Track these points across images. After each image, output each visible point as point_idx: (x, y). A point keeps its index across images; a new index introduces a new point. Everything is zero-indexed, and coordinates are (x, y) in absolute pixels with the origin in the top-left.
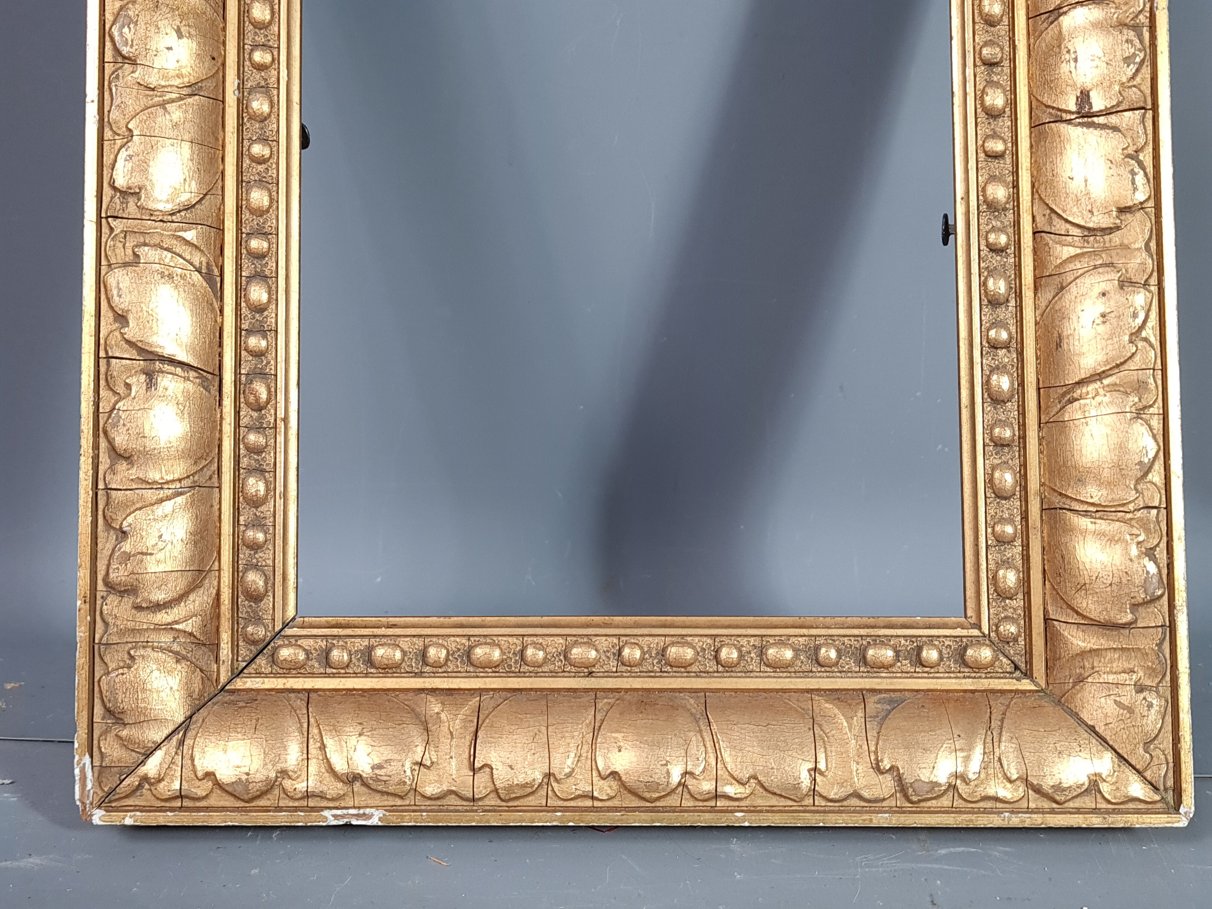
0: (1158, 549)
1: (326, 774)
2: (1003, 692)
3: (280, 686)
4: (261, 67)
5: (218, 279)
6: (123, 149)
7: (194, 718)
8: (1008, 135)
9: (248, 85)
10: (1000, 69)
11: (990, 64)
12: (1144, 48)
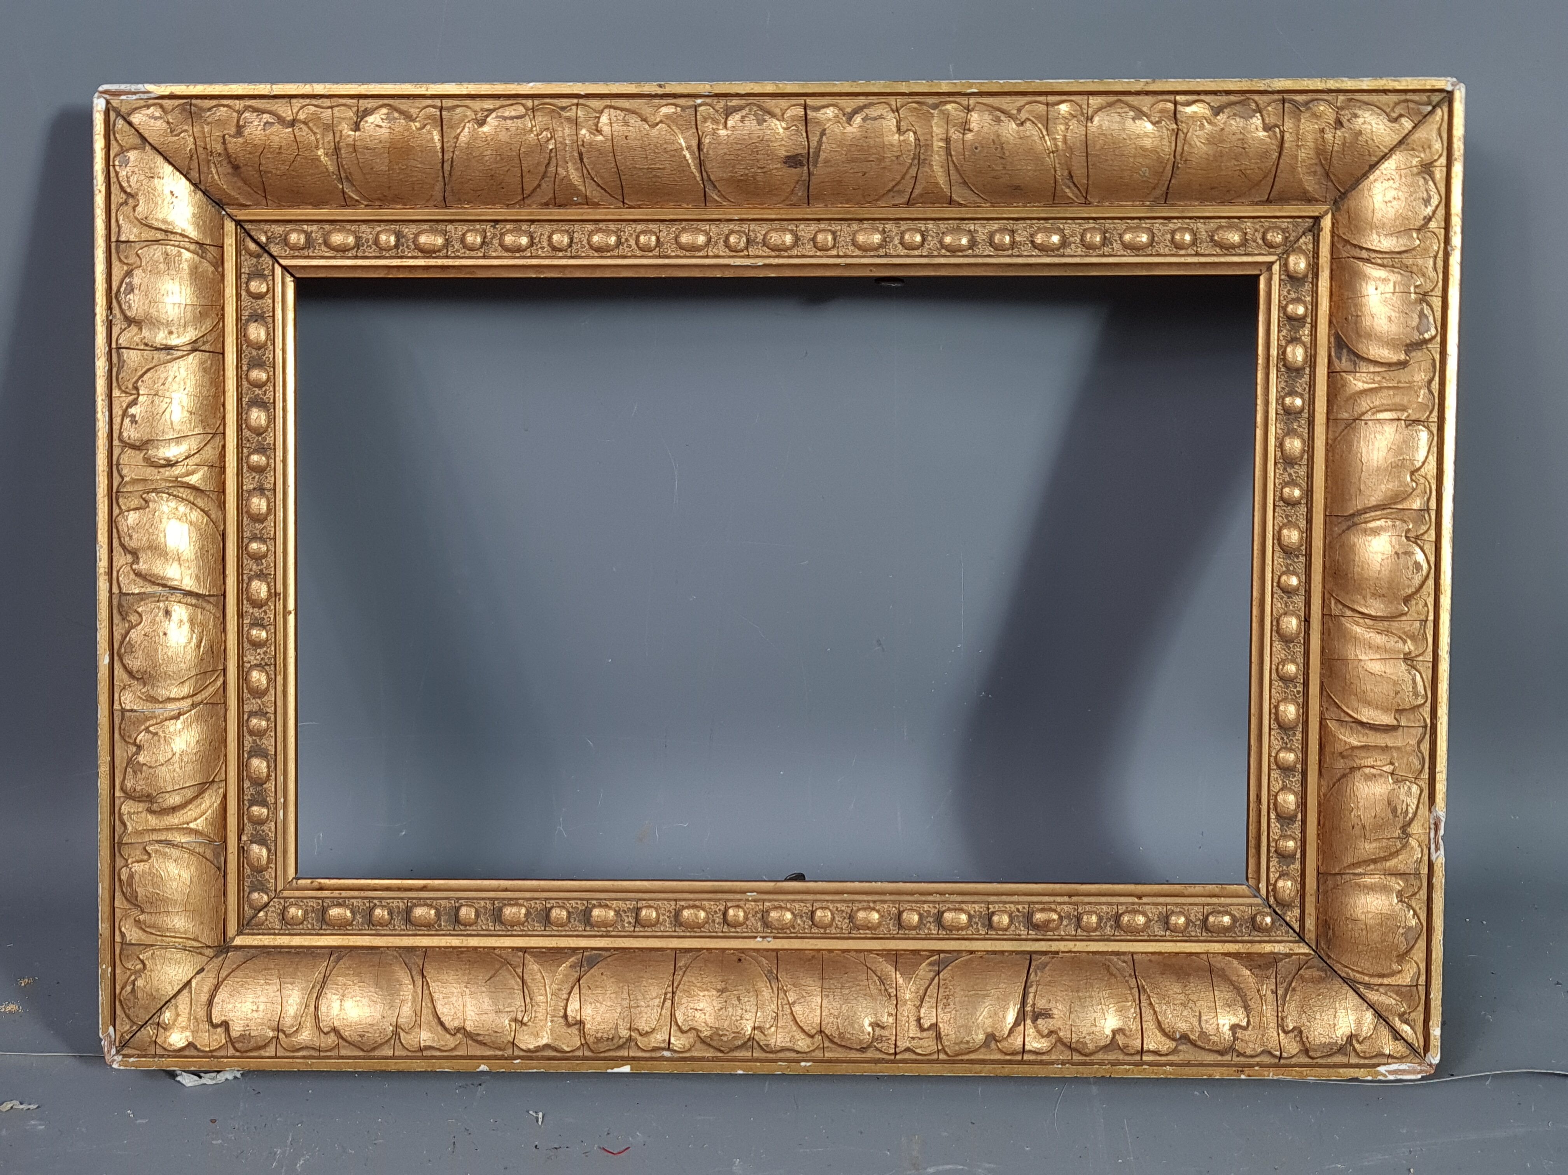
0: (1212, 104)
1: (1400, 857)
2: (1333, 244)
3: (1314, 899)
4: (744, 917)
5: (942, 955)
6: (834, 1040)
7: (1343, 975)
8: (814, 227)
9: (761, 929)
10: (751, 233)
11: (747, 243)
12: (748, 105)
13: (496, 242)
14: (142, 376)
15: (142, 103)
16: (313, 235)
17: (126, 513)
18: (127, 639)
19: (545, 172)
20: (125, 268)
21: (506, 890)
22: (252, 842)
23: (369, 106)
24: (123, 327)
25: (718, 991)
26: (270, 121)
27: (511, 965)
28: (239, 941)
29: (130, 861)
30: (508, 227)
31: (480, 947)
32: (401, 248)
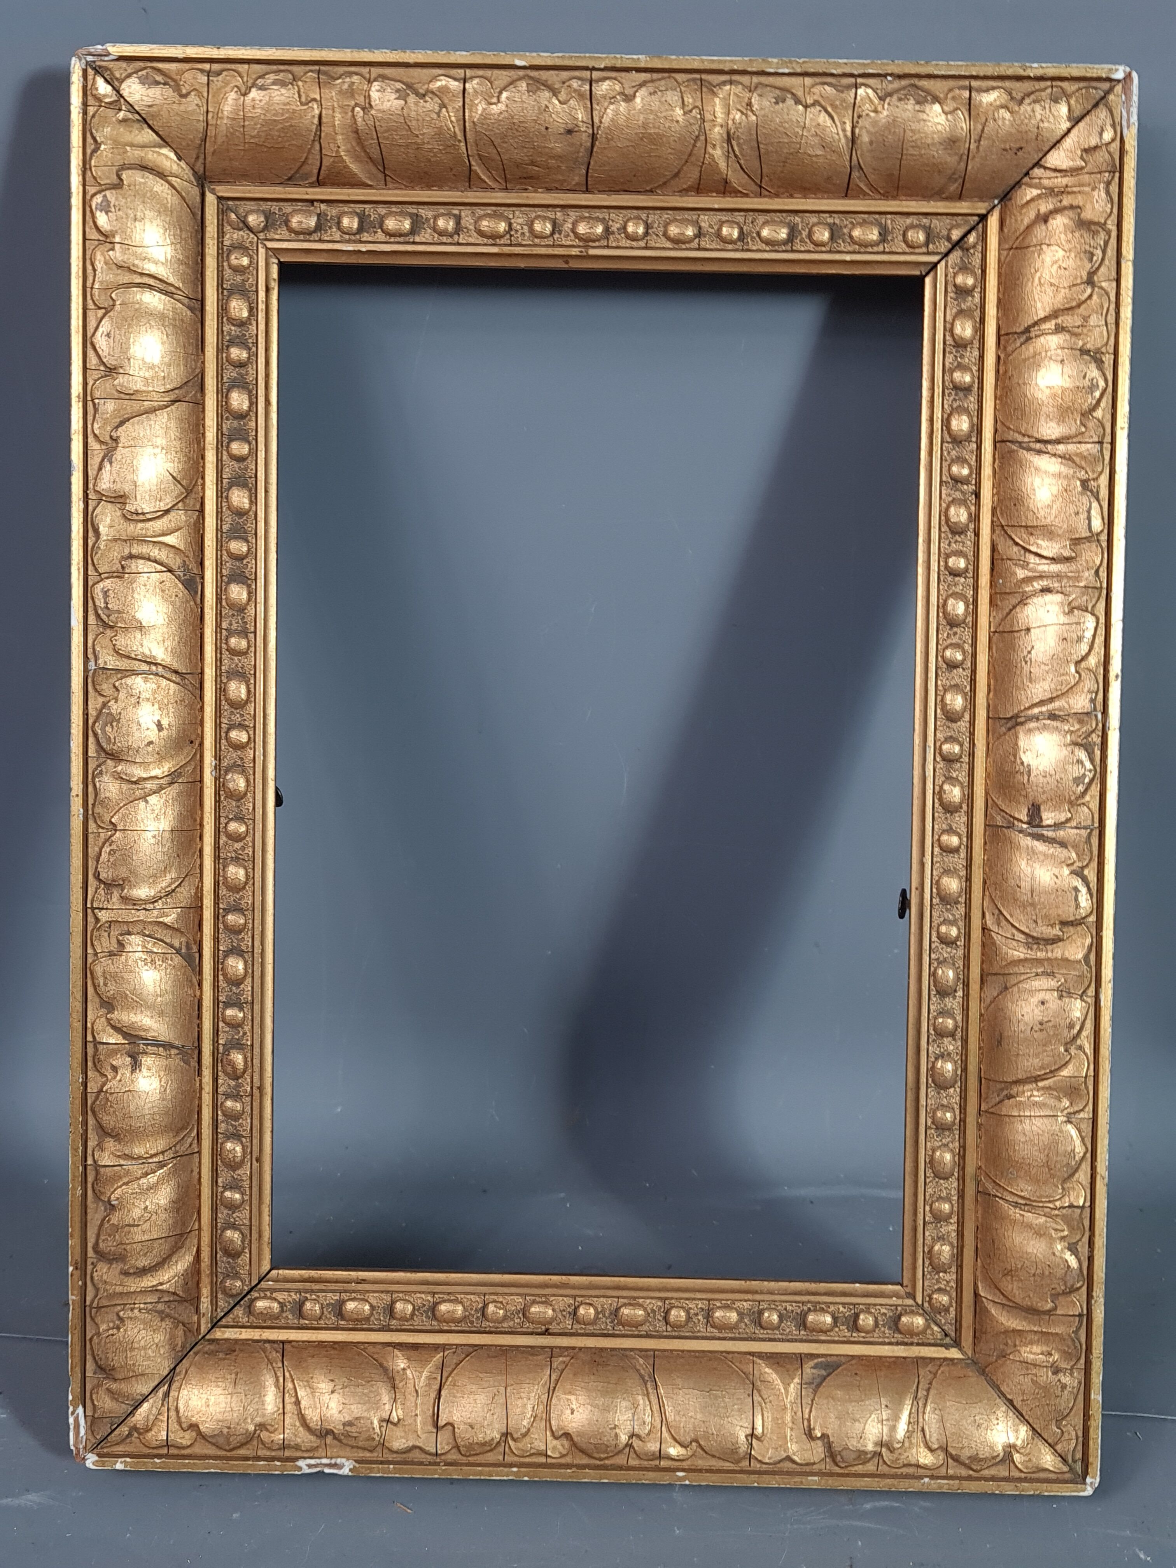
0: (1080, 1243)
1: (301, 1429)
2: (932, 1359)
3: (257, 1337)
4: (239, 747)
5: (197, 955)
6: (107, 844)
7: (178, 1369)
8: (963, 830)
9: (225, 764)
10: (959, 765)
11: (949, 760)
12: (1094, 767)
13: (958, 495)
14: (826, 111)
15: (1117, 120)
16: (970, 298)
17: (678, 90)
18: (542, 87)
19: (1030, 552)
20: (942, 96)
21: (266, 491)
22: (319, 215)
23: (1106, 365)
24: (879, 91)
25: (159, 721)
26: (1095, 258)
27: (186, 497)
28: (210, 198)
29: (300, 83)
30: (973, 508)
31: (204, 463)
32: (953, 393)
